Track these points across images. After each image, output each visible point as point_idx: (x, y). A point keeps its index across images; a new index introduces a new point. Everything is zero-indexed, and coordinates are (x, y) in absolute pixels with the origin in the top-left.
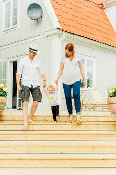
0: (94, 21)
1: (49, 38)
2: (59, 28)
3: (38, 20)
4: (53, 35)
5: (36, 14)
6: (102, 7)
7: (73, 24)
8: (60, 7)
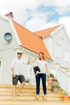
0: (37, 44)
2: (21, 46)
4: (17, 49)
6: (41, 38)
7: (27, 44)
8: (21, 36)
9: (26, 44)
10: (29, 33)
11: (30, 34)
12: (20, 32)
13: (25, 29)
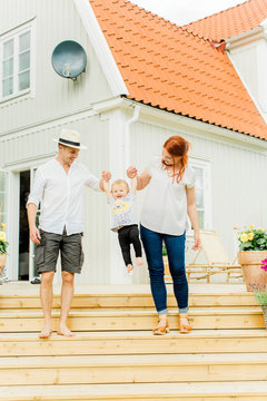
1: (103, 117)
2: (125, 96)
3: (76, 79)
5: (72, 64)
6: (222, 47)
7: (157, 85)
8: (127, 49)
9: (150, 83)
10: (165, 30)
11: (170, 34)
12: (121, 33)
13: (143, 13)
